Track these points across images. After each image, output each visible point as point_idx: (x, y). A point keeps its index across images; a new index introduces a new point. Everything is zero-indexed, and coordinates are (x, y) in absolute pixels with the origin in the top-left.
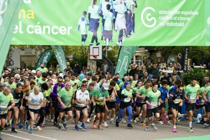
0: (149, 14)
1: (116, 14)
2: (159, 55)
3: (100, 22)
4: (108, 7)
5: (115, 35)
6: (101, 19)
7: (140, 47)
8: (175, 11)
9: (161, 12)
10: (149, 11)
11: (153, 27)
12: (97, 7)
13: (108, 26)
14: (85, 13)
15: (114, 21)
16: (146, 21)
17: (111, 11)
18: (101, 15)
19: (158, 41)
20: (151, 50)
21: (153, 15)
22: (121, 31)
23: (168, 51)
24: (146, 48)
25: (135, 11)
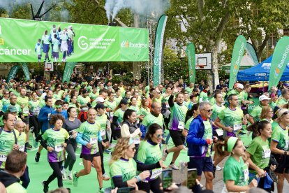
0: (83, 41)
1: (61, 41)
2: (92, 67)
3: (50, 46)
4: (56, 36)
5: (61, 55)
6: (51, 44)
7: (78, 62)
8: (100, 38)
9: (91, 39)
10: (83, 39)
11: (86, 50)
12: (48, 36)
13: (56, 49)
14: (40, 40)
15: (60, 45)
16: (81, 46)
17: (58, 39)
18: (51, 41)
19: (90, 58)
20: (87, 64)
21: (86, 41)
22: (65, 52)
23: (97, 65)
24: (83, 63)
25: (73, 39)
